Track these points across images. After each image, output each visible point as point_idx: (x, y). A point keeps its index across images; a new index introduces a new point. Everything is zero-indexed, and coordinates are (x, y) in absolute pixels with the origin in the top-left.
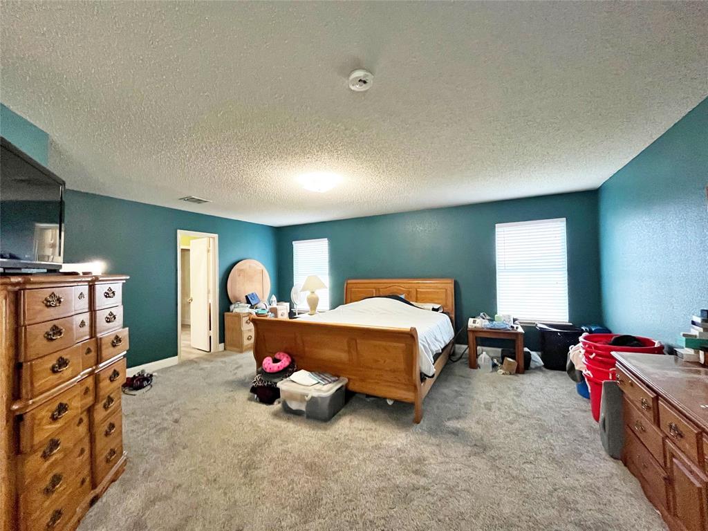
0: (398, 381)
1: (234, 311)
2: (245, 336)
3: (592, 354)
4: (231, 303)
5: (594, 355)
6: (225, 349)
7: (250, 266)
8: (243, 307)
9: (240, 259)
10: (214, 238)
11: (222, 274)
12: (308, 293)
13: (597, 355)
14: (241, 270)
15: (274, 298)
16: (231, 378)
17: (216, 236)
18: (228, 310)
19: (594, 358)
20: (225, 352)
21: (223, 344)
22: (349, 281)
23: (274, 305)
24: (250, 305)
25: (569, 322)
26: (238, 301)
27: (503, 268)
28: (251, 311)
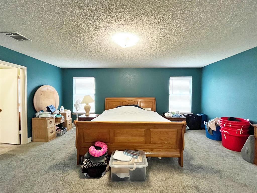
0: (171, 148)
1: (40, 117)
2: (49, 131)
3: (230, 125)
4: (36, 112)
5: (231, 125)
6: (32, 141)
7: (48, 89)
8: (45, 113)
9: (41, 85)
10: (23, 69)
11: (29, 93)
12: (84, 105)
13: (232, 125)
14: (42, 91)
15: (62, 107)
16: (53, 163)
17: (25, 68)
18: (34, 116)
19: (231, 126)
20: (34, 143)
21: (30, 138)
22: (107, 99)
23: (63, 111)
24: (51, 112)
25: (192, 113)
26: (41, 110)
27: (172, 94)
28: (52, 115)
